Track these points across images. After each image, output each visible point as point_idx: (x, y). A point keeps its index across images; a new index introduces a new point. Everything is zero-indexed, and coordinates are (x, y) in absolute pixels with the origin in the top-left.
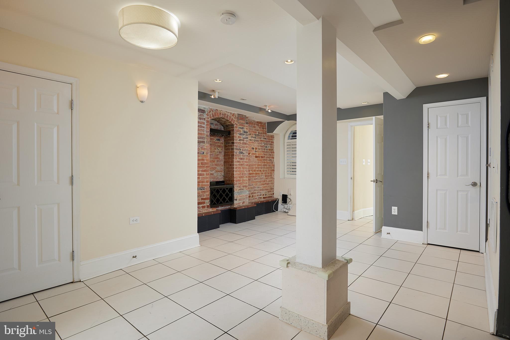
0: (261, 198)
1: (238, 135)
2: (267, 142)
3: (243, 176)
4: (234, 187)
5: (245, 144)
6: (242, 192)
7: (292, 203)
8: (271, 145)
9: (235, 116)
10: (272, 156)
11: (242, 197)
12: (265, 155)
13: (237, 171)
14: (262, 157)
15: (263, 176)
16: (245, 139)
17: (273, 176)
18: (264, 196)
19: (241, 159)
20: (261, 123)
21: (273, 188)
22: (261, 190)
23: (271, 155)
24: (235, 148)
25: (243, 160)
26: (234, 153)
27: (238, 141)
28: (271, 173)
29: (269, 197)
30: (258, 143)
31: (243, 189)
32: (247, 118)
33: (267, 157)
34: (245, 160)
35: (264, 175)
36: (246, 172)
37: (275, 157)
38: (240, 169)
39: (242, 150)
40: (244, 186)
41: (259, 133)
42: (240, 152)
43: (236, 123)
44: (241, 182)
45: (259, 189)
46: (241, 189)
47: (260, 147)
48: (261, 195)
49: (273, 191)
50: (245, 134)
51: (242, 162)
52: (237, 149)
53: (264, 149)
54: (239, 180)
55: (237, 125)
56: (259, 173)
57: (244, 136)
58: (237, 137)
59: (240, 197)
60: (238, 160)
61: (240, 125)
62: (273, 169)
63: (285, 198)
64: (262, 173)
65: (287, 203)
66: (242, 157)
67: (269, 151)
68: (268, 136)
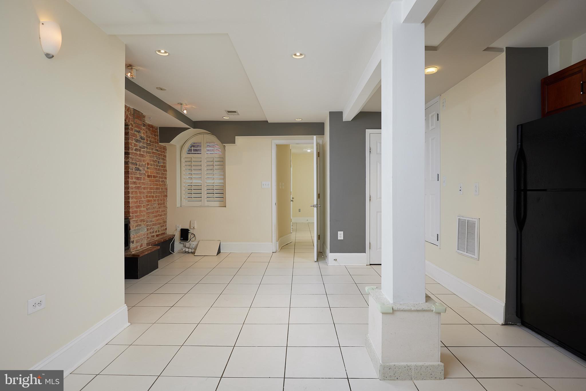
0: (154, 236)
1: (134, 141)
2: (159, 155)
3: (140, 204)
4: (129, 223)
5: (142, 156)
6: (140, 229)
7: (195, 240)
8: (164, 160)
9: (131, 112)
10: (164, 176)
11: (139, 236)
12: (157, 173)
13: (133, 197)
14: (154, 177)
15: (156, 205)
16: (142, 149)
17: (166, 203)
18: (157, 233)
19: (138, 178)
20: (152, 127)
21: (166, 221)
22: (154, 225)
23: (163, 174)
24: (130, 161)
25: (139, 181)
26: (130, 170)
27: (134, 152)
28: (164, 200)
29: (162, 234)
30: (150, 156)
31: (140, 225)
32: (144, 117)
33: (160, 177)
34: (142, 181)
35: (157, 202)
36: (143, 199)
37: (168, 176)
38: (137, 194)
39: (139, 165)
40: (141, 221)
41: (150, 141)
42: (136, 168)
43: (131, 122)
44: (138, 214)
45: (152, 223)
46: (138, 225)
47: (152, 163)
48: (153, 232)
49: (166, 226)
50: (142, 141)
51: (139, 183)
52: (132, 163)
53: (157, 166)
54: (136, 212)
55: (133, 127)
56: (151, 200)
57: (141, 144)
58: (133, 144)
59: (138, 237)
60: (134, 180)
61: (136, 127)
62: (166, 194)
63: (185, 234)
64: (155, 200)
65: (188, 240)
66: (138, 176)
67: (161, 168)
68: (160, 147)
